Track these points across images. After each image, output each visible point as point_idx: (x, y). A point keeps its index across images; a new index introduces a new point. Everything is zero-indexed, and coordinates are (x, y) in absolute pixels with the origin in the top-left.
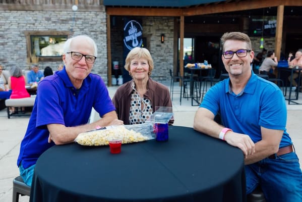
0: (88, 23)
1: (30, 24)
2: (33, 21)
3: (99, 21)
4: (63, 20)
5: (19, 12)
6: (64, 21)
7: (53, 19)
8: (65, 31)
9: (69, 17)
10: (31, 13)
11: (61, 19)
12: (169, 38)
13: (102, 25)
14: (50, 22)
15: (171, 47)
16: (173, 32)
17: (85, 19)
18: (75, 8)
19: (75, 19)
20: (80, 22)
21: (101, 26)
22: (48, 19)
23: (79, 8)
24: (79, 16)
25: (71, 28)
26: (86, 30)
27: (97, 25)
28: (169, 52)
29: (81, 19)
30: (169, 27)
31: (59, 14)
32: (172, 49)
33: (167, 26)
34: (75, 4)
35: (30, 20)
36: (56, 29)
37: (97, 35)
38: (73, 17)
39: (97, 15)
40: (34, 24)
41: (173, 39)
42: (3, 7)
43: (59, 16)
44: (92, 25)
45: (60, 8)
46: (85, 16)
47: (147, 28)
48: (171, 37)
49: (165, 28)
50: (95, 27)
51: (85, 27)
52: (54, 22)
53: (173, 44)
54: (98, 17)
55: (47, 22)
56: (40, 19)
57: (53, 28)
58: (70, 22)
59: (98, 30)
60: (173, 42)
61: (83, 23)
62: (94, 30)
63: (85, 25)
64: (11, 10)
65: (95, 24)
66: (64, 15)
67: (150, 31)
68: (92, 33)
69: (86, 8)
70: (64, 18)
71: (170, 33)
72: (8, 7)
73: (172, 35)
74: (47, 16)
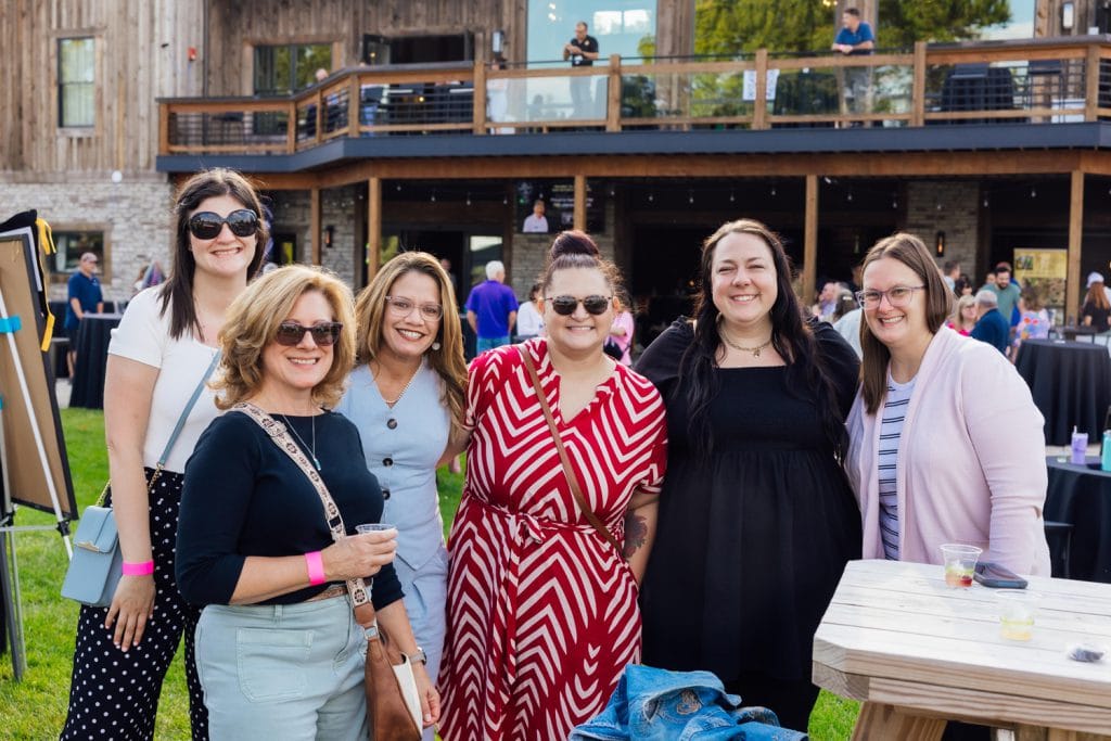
0: (138, 206)
1: (45, 209)
2: (50, 204)
3: (158, 201)
4: (97, 202)
5: (31, 186)
6: (99, 203)
7: (83, 199)
8: (100, 223)
9: (107, 194)
10: (49, 188)
11: (95, 198)
12: (344, 234)
13: (162, 210)
14: (77, 205)
15: (349, 257)
16: (352, 222)
17: (134, 199)
18: (117, 176)
19: (117, 199)
20: (125, 204)
21: (160, 212)
22: (74, 200)
23: (125, 176)
24: (125, 193)
25: (110, 216)
26: (135, 220)
27: (155, 211)
28: (345, 270)
29: (126, 198)
30: (344, 209)
31: (92, 188)
32: (352, 263)
33: (339, 207)
34: (118, 169)
35: (45, 202)
36: (84, 220)
37: (152, 230)
38: (114, 194)
39: (154, 190)
40: (51, 209)
41: (352, 238)
42: (7, 177)
43: (91, 193)
44: (145, 210)
45: (92, 177)
46: (133, 192)
47: (298, 211)
48: (349, 234)
49: (335, 212)
50: (151, 215)
51: (134, 215)
52: (84, 205)
53: (352, 250)
54: (157, 194)
55: (71, 205)
56: (61, 198)
57: (81, 216)
58: (110, 205)
59: (156, 220)
60: (352, 245)
61: (131, 206)
62: (148, 220)
63: (133, 211)
64: (18, 183)
65: (151, 209)
66: (100, 190)
67: (304, 220)
68: (146, 227)
69: (136, 176)
70: (99, 195)
71: (346, 222)
72: (14, 176)
73: (351, 229)
74: (73, 193)
